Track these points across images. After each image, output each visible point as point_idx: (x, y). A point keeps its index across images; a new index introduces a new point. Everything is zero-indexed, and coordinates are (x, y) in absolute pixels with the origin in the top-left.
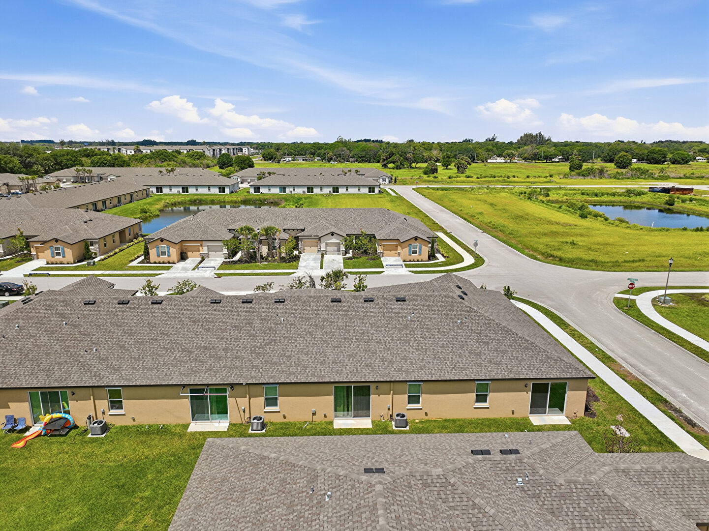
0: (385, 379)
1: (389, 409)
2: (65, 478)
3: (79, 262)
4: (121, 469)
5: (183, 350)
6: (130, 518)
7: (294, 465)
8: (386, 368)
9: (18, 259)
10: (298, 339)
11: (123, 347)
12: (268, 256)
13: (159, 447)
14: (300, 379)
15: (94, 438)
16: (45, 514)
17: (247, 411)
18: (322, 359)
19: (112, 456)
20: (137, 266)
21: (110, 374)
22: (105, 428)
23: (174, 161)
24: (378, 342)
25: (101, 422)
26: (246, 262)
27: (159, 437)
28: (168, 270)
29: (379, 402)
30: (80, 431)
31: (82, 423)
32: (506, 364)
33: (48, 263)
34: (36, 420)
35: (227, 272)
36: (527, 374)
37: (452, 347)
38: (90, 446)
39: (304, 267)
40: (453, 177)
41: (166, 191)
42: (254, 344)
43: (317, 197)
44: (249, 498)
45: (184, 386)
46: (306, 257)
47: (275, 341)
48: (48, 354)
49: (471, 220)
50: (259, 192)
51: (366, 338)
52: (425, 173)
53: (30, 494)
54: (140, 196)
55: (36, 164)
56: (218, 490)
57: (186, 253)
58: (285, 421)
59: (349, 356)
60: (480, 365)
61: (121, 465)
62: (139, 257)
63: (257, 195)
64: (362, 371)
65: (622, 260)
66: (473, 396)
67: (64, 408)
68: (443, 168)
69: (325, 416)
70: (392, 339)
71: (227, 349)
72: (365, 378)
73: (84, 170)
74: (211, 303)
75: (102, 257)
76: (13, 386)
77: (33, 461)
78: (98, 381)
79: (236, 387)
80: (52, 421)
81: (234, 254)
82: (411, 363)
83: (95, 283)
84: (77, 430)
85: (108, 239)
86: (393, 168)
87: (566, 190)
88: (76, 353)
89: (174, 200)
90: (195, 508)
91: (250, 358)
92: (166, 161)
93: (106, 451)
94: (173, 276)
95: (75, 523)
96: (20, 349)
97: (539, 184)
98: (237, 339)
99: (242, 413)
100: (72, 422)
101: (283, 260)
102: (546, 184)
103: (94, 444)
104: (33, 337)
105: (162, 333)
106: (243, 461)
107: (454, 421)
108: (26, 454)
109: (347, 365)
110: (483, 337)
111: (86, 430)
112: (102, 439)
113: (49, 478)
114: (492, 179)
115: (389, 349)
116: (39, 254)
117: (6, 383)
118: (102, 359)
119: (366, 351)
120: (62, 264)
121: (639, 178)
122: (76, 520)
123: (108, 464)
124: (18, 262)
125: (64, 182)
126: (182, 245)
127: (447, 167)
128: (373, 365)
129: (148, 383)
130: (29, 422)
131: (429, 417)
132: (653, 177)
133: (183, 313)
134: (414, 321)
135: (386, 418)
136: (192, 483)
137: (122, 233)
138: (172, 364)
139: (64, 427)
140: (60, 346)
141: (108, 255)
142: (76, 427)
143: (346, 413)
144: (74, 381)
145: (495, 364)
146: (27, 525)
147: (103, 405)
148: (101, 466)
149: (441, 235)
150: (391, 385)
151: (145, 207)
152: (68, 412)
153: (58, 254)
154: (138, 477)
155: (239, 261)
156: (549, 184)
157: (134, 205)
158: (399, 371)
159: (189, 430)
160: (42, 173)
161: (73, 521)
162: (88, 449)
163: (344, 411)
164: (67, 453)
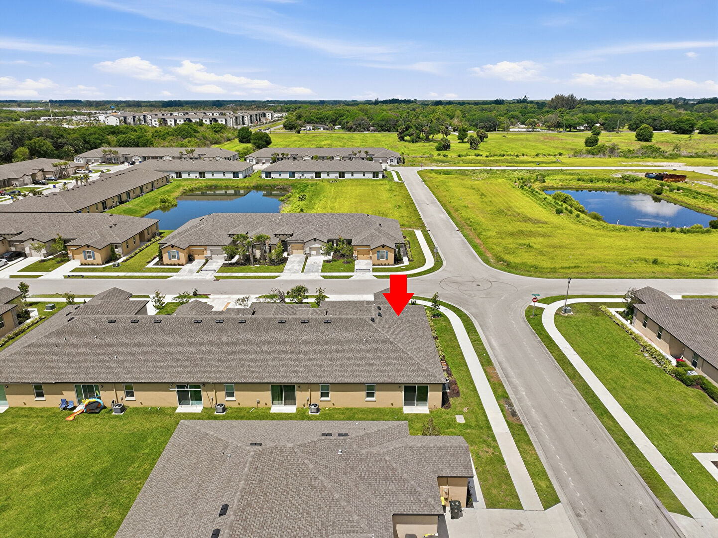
0: (304, 381)
1: (308, 401)
2: (99, 440)
3: (108, 262)
4: (132, 436)
5: (173, 358)
6: (136, 465)
7: (220, 439)
8: (306, 373)
9: (59, 259)
10: (251, 351)
11: (134, 355)
12: (260, 259)
13: (156, 422)
14: (248, 381)
15: (116, 415)
16: (88, 461)
17: (214, 400)
18: (265, 366)
19: (127, 427)
20: (153, 268)
21: (125, 374)
22: (123, 409)
23: (195, 137)
24: (305, 355)
25: (121, 405)
26: (242, 264)
27: (157, 415)
28: (177, 272)
29: (301, 396)
30: (108, 410)
31: (109, 405)
32: (388, 372)
33: (82, 265)
34: (80, 403)
35: (225, 274)
36: (400, 380)
37: (355, 359)
38: (114, 420)
39: (289, 270)
40: (462, 156)
41: (184, 176)
42: (220, 355)
43: (322, 184)
44: (194, 456)
45: (173, 383)
46: (293, 259)
47: (235, 352)
48: (86, 359)
49: (454, 214)
50: (270, 177)
51: (297, 351)
52: (438, 149)
53: (79, 449)
54: (161, 183)
55: (67, 144)
56: (180, 451)
57: (193, 256)
58: (239, 406)
59: (283, 364)
60: (370, 373)
61: (132, 433)
62: (155, 258)
63: (268, 180)
64: (289, 375)
65: (560, 266)
66: (364, 393)
67: (97, 395)
68: (459, 141)
69: (266, 404)
70: (315, 352)
71: (202, 358)
72: (291, 380)
73: (111, 151)
74: (195, 322)
75: (125, 258)
76: (65, 381)
77: (80, 429)
78: (118, 379)
79: (206, 385)
80: (90, 403)
81: (232, 257)
82: (324, 370)
83: (117, 295)
84: (106, 410)
85: (129, 242)
86: (409, 142)
87: (566, 174)
88: (103, 359)
89: (192, 187)
90: (167, 460)
91: (217, 364)
92: (188, 137)
93: (123, 424)
94: (181, 278)
95: (105, 466)
96: (68, 355)
97: (544, 165)
98: (210, 351)
99: (211, 401)
100: (102, 404)
101: (272, 262)
102: (551, 165)
103: (116, 419)
104: (75, 347)
105: (160, 345)
106: (196, 436)
107: (352, 409)
108: (75, 424)
109: (281, 371)
110: (378, 352)
111: (111, 410)
112: (121, 416)
113: (90, 439)
114: (500, 158)
115: (311, 360)
116: (75, 256)
117: (60, 379)
118: (120, 364)
119: (296, 361)
120: (93, 265)
121: (648, 157)
122: (106, 464)
123: (125, 432)
124: (59, 262)
125: (93, 163)
126: (189, 250)
127: (463, 140)
128: (298, 371)
129: (150, 381)
130: (76, 404)
131: (336, 406)
132: (663, 156)
133: (175, 330)
134: (333, 339)
135: (306, 406)
136: (168, 446)
137: (141, 234)
138: (165, 368)
139: (97, 408)
140: (93, 354)
141: (129, 256)
142: (105, 407)
143: (280, 402)
144: (103, 379)
145: (381, 372)
146: (79, 467)
147: (121, 394)
148: (121, 434)
149: (419, 234)
150: (309, 386)
151: (164, 197)
152: (99, 398)
153: (90, 257)
154: (142, 441)
155: (236, 263)
156: (554, 165)
157: (155, 194)
158: (315, 376)
159: (176, 412)
160: (73, 153)
161: (104, 465)
162: (112, 422)
163: (279, 400)
164: (100, 424)
